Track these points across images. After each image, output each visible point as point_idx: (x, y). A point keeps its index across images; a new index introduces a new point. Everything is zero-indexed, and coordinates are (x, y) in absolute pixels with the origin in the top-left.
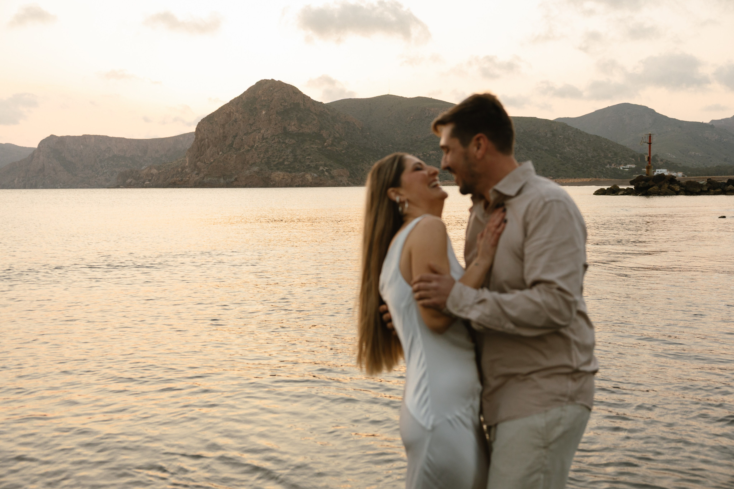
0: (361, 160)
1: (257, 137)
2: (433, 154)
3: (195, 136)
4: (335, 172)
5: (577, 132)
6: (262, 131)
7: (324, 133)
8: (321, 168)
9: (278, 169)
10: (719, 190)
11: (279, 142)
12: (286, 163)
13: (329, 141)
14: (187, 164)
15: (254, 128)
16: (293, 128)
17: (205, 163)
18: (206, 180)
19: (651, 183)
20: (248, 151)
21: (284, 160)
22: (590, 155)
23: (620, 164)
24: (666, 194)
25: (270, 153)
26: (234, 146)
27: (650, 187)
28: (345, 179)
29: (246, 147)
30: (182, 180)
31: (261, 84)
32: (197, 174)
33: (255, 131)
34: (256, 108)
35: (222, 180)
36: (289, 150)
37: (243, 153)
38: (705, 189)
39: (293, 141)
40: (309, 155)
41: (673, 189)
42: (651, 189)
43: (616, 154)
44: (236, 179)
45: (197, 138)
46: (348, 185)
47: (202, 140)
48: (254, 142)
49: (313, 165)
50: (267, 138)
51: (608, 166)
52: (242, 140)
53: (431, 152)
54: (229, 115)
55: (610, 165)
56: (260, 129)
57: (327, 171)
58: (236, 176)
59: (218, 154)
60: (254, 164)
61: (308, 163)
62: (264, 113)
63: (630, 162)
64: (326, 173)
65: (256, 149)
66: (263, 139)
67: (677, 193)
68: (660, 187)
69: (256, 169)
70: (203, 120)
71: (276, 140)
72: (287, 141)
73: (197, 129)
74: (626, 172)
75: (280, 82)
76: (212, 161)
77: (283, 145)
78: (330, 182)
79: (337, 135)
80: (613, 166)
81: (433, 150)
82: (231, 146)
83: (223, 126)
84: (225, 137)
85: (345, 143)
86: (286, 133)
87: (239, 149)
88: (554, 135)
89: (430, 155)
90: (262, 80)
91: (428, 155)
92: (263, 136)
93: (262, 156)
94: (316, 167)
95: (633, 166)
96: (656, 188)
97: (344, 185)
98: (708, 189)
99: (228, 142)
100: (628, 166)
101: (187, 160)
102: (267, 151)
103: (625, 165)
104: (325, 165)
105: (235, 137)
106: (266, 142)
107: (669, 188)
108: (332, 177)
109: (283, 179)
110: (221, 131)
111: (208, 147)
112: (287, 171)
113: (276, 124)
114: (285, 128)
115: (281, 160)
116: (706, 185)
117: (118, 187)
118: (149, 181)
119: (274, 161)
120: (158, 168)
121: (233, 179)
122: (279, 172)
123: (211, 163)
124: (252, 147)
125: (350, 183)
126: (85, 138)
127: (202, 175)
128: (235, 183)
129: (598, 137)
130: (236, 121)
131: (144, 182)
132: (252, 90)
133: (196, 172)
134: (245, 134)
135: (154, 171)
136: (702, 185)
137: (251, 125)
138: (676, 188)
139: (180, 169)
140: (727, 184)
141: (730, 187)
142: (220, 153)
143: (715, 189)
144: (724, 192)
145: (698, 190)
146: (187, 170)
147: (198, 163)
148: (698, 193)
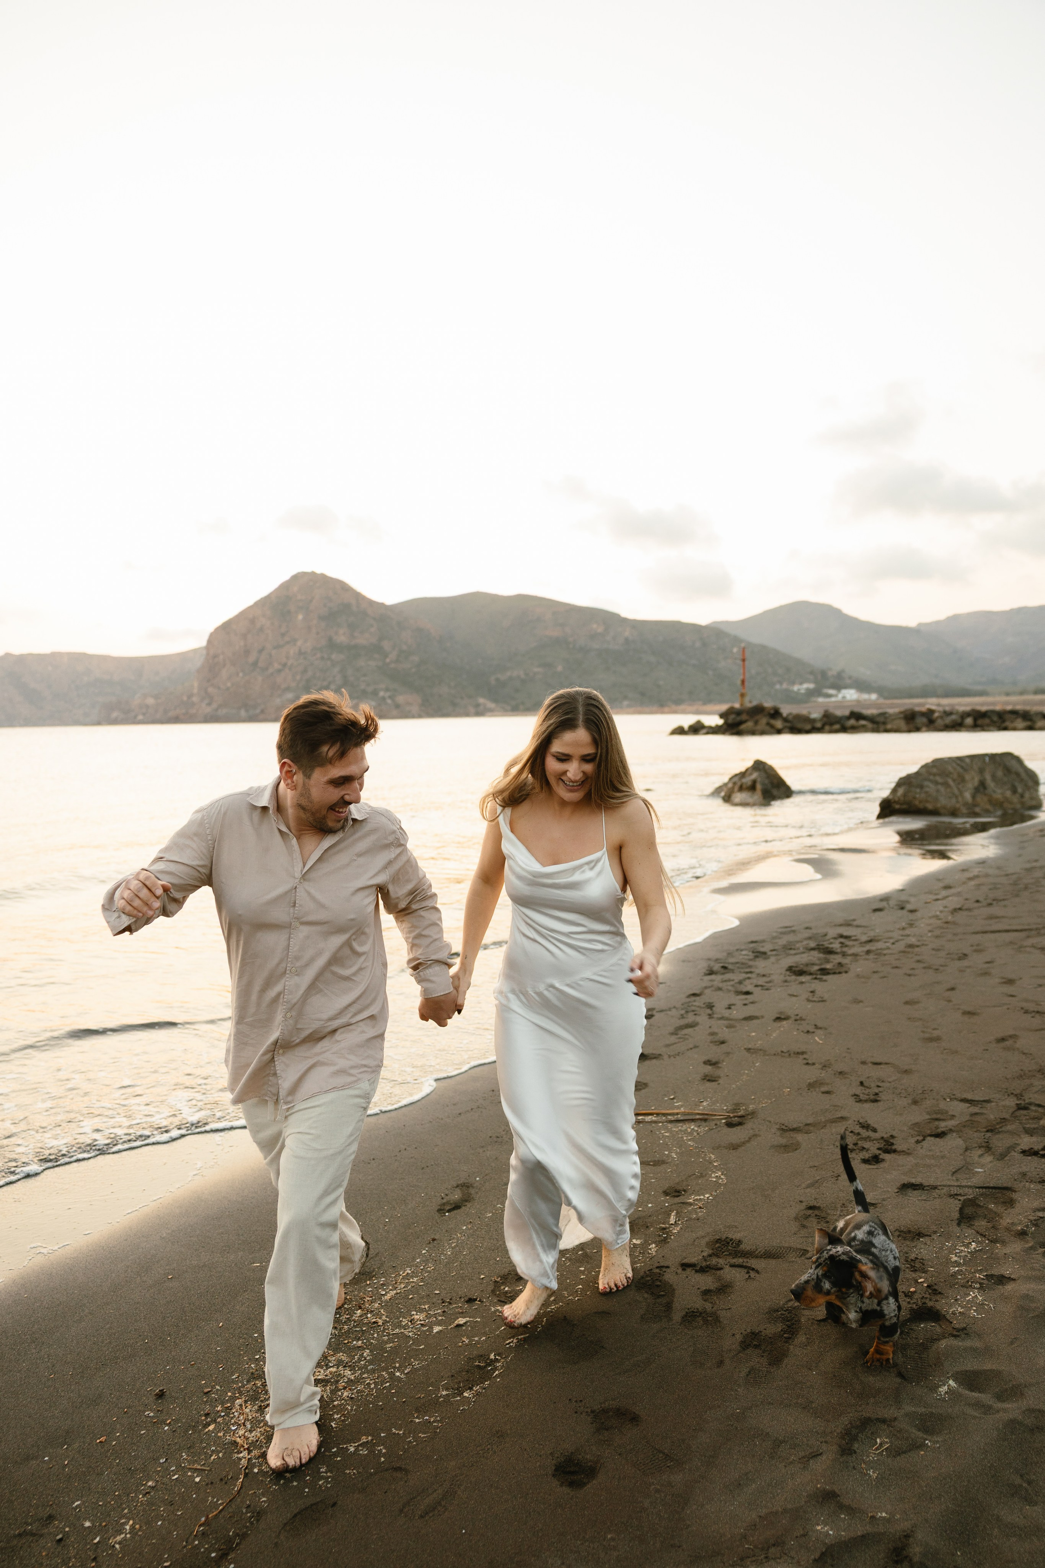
0: (437, 682)
1: (292, 652)
2: (538, 673)
3: (204, 652)
4: (400, 699)
5: (737, 640)
6: (299, 643)
7: (386, 645)
8: (382, 694)
10: (837, 726)
11: (322, 658)
13: (393, 656)
14: (195, 691)
15: (287, 639)
16: (342, 637)
17: (219, 688)
18: (223, 712)
19: (744, 717)
20: (279, 671)
23: (793, 683)
24: (763, 733)
25: (310, 673)
26: (260, 664)
27: (741, 723)
28: (415, 709)
29: (276, 666)
30: (187, 713)
31: (296, 578)
32: (209, 704)
33: (288, 643)
34: (289, 612)
35: (243, 713)
36: (336, 670)
37: (272, 674)
38: (819, 725)
39: (342, 657)
40: (365, 675)
41: (772, 726)
42: (743, 727)
43: (788, 670)
44: (262, 711)
45: (208, 654)
46: (420, 716)
47: (215, 656)
48: (288, 658)
49: (370, 689)
50: (306, 653)
51: (778, 687)
52: (270, 655)
54: (253, 621)
55: (781, 683)
56: (294, 641)
57: (390, 697)
58: (263, 707)
59: (238, 674)
60: (288, 689)
61: (363, 687)
62: (300, 617)
63: (807, 681)
64: (389, 701)
65: (291, 669)
66: (300, 653)
67: (779, 732)
68: (756, 723)
70: (217, 630)
71: (319, 655)
72: (334, 656)
73: (210, 641)
74: (803, 694)
75: (323, 576)
76: (229, 684)
77: (329, 663)
78: (395, 712)
79: (404, 648)
80: (785, 686)
82: (255, 664)
83: (244, 636)
84: (247, 652)
85: (416, 658)
86: (332, 645)
87: (267, 669)
88: (705, 645)
89: (535, 674)
90: (299, 573)
92: (300, 650)
93: (298, 677)
94: (375, 693)
95: (811, 686)
96: (750, 724)
97: (413, 717)
98: (823, 725)
99: (252, 659)
100: (805, 686)
101: (196, 684)
102: (305, 671)
103: (801, 684)
104: (387, 690)
105: (261, 651)
106: (305, 658)
107: (768, 724)
108: (397, 706)
110: (242, 643)
111: (224, 665)
113: (318, 633)
114: (330, 639)
116: (821, 720)
117: (99, 723)
118: (144, 714)
120: (156, 697)
121: (258, 711)
123: (228, 689)
124: (285, 665)
125: (422, 713)
126: (54, 655)
127: (214, 706)
130: (261, 629)
131: (135, 717)
132: (285, 586)
133: (207, 701)
134: (275, 648)
135: (150, 701)
136: (814, 721)
137: (283, 635)
138: (779, 724)
139: (185, 698)
140: (849, 718)
141: (852, 722)
142: (241, 674)
143: (831, 724)
144: (844, 729)
145: (808, 727)
146: (195, 699)
147: (210, 690)
148: (808, 732)
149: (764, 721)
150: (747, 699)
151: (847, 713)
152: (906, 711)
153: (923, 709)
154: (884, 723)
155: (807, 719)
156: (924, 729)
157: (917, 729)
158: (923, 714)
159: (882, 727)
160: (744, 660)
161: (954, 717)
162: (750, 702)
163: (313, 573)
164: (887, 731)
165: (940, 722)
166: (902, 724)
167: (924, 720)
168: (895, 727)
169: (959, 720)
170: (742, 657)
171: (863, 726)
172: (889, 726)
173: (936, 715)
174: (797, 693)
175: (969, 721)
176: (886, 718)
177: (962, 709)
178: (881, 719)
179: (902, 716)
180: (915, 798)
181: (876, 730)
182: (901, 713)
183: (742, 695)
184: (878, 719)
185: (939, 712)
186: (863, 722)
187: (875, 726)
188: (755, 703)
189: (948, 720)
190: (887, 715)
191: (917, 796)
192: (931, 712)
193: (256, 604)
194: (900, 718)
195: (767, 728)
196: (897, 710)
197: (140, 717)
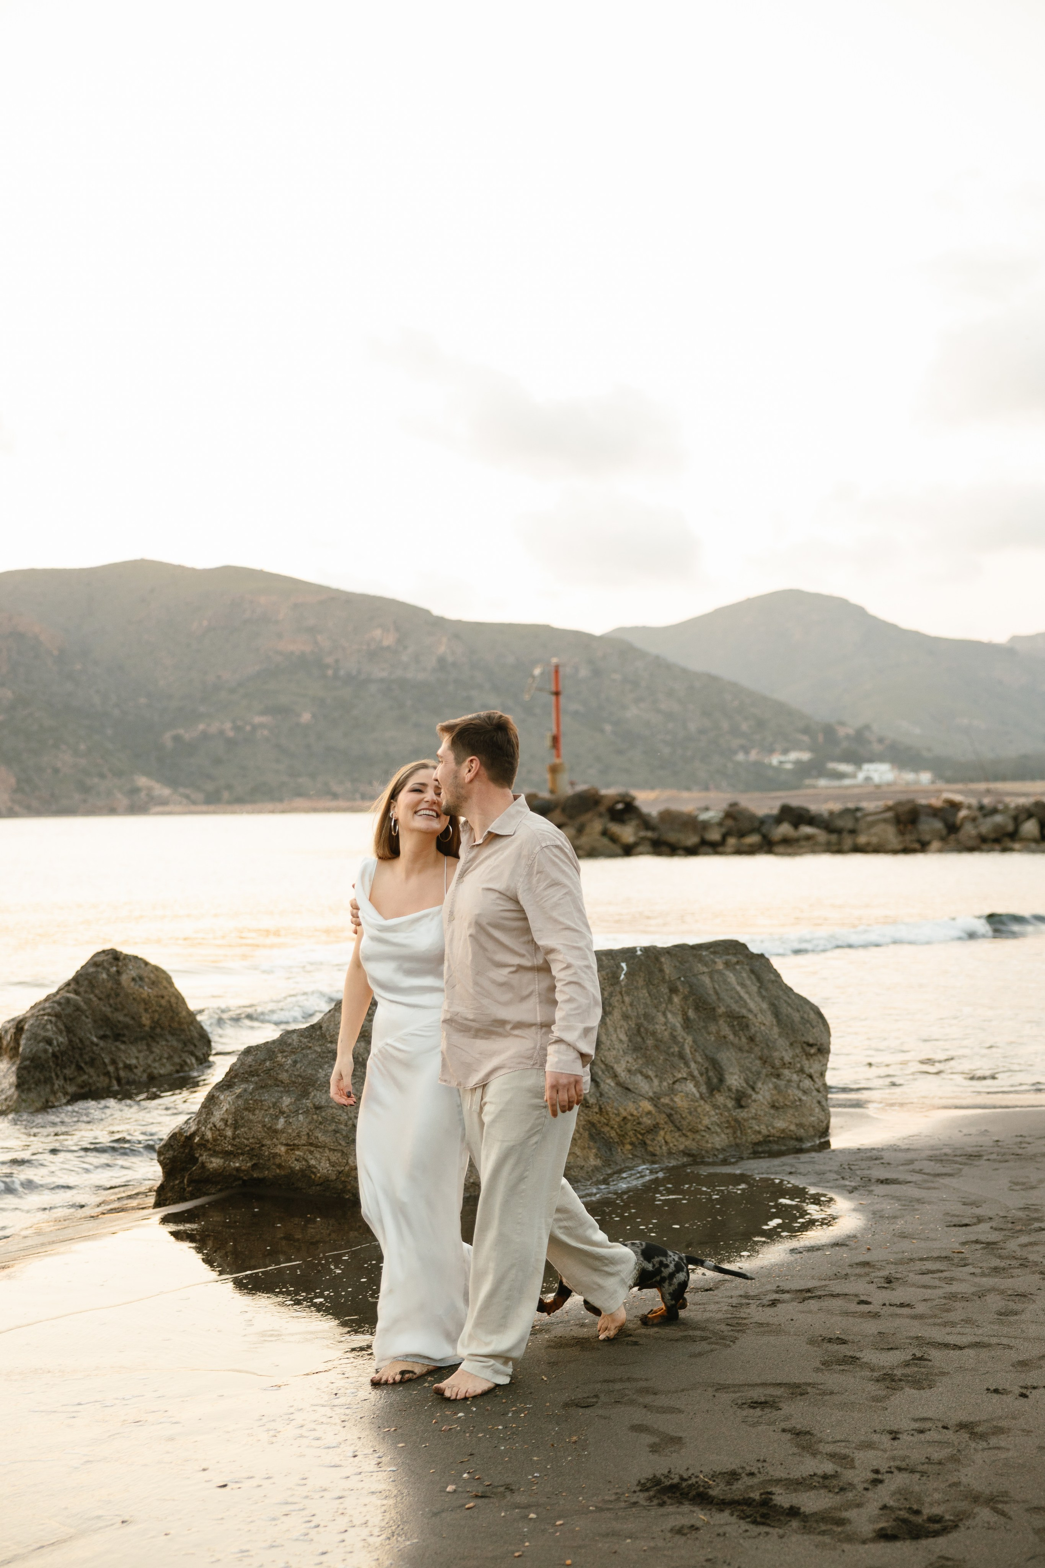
0: (51, 742)
2: (262, 726)
5: (660, 664)
10: (753, 839)
19: (559, 816)
22: (692, 727)
23: (771, 751)
38: (714, 835)
41: (614, 839)
43: (761, 724)
51: (740, 757)
53: (257, 720)
55: (746, 750)
63: (797, 746)
67: (628, 851)
74: (788, 771)
80: (754, 755)
81: (263, 713)
88: (597, 673)
89: (255, 728)
91: (248, 728)
95: (805, 756)
98: (724, 837)
100: (793, 756)
103: (785, 751)
107: (605, 833)
116: (720, 824)
125: (17, 808)
129: (714, 679)
136: (705, 826)
138: (627, 833)
140: (779, 820)
141: (785, 829)
143: (742, 835)
144: (768, 846)
145: (692, 840)
148: (691, 851)
149: (597, 826)
150: (564, 779)
151: (775, 811)
152: (899, 804)
153: (937, 802)
154: (853, 832)
155: (690, 823)
156: (935, 844)
157: (922, 847)
158: (935, 812)
159: (848, 841)
160: (557, 694)
161: (998, 819)
162: (572, 784)
164: (857, 849)
165: (969, 830)
166: (890, 833)
167: (938, 825)
168: (874, 840)
169: (1010, 828)
170: (553, 688)
171: (808, 838)
172: (862, 839)
173: (963, 813)
174: (778, 770)
175: (1030, 827)
176: (857, 820)
177: (1014, 802)
178: (848, 824)
179: (889, 815)
180: (273, 1132)
181: (837, 849)
182: (889, 809)
183: (554, 770)
184: (840, 823)
185: (969, 807)
186: (807, 830)
187: (834, 838)
188: (581, 787)
189: (986, 826)
190: (859, 814)
191: (281, 1123)
192: (955, 806)
194: (885, 821)
195: (605, 841)
196: (881, 804)
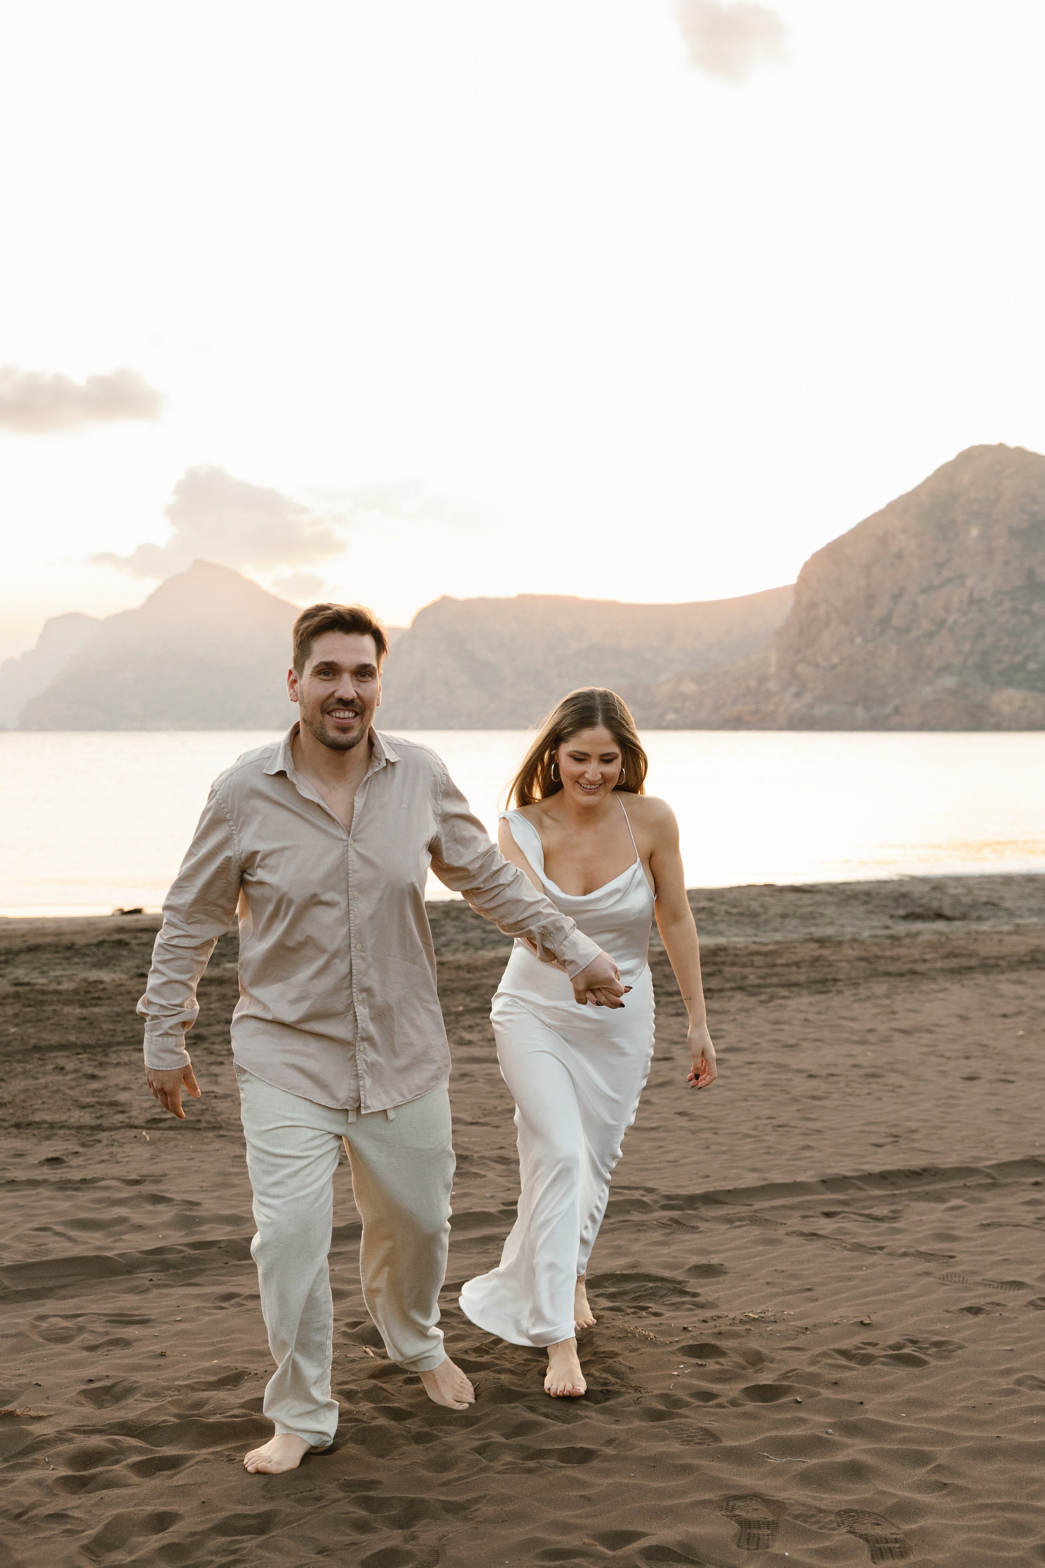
1: (955, 599)
3: (793, 596)
6: (970, 582)
9: (1009, 683)
11: (1014, 611)
12: (1032, 666)
14: (772, 670)
15: (946, 573)
17: (816, 665)
18: (820, 710)
20: (930, 635)
21: (1027, 658)
25: (989, 640)
26: (895, 622)
29: (926, 625)
30: (757, 711)
31: (968, 457)
32: (798, 695)
33: (949, 581)
34: (953, 521)
35: (860, 712)
37: (916, 640)
44: (896, 710)
45: (798, 602)
47: (812, 606)
48: (947, 610)
50: (981, 600)
52: (915, 605)
54: (883, 540)
56: (960, 578)
58: (897, 702)
59: (852, 641)
60: (946, 669)
62: (975, 532)
65: (951, 631)
66: (972, 601)
69: (950, 682)
70: (817, 556)
71: (1007, 604)
72: (1035, 608)
73: (802, 578)
75: (1020, 452)
76: (835, 659)
77: (1026, 619)
82: (885, 621)
83: (866, 568)
84: (871, 599)
86: (1033, 586)
87: (907, 630)
90: (973, 448)
92: (971, 595)
93: (966, 647)
99: (879, 612)
101: (773, 657)
102: (980, 635)
105: (897, 597)
106: (980, 611)
109: (1023, 708)
110: (861, 582)
111: (828, 624)
112: (1034, 688)
113: (1006, 563)
114: (1031, 574)
115: (1018, 659)
118: (677, 711)
119: (999, 662)
120: (699, 680)
121: (888, 709)
122: (1011, 692)
123: (834, 667)
124: (942, 623)
126: (524, 602)
127: (807, 698)
128: (895, 720)
130: (899, 556)
131: (662, 715)
132: (946, 473)
133: (793, 690)
134: (924, 591)
135: (689, 687)
137: (940, 566)
139: (753, 683)
142: (858, 640)
146: (772, 685)
147: (801, 668)
163: (1001, 446)
193: (892, 507)
197: (671, 716)
